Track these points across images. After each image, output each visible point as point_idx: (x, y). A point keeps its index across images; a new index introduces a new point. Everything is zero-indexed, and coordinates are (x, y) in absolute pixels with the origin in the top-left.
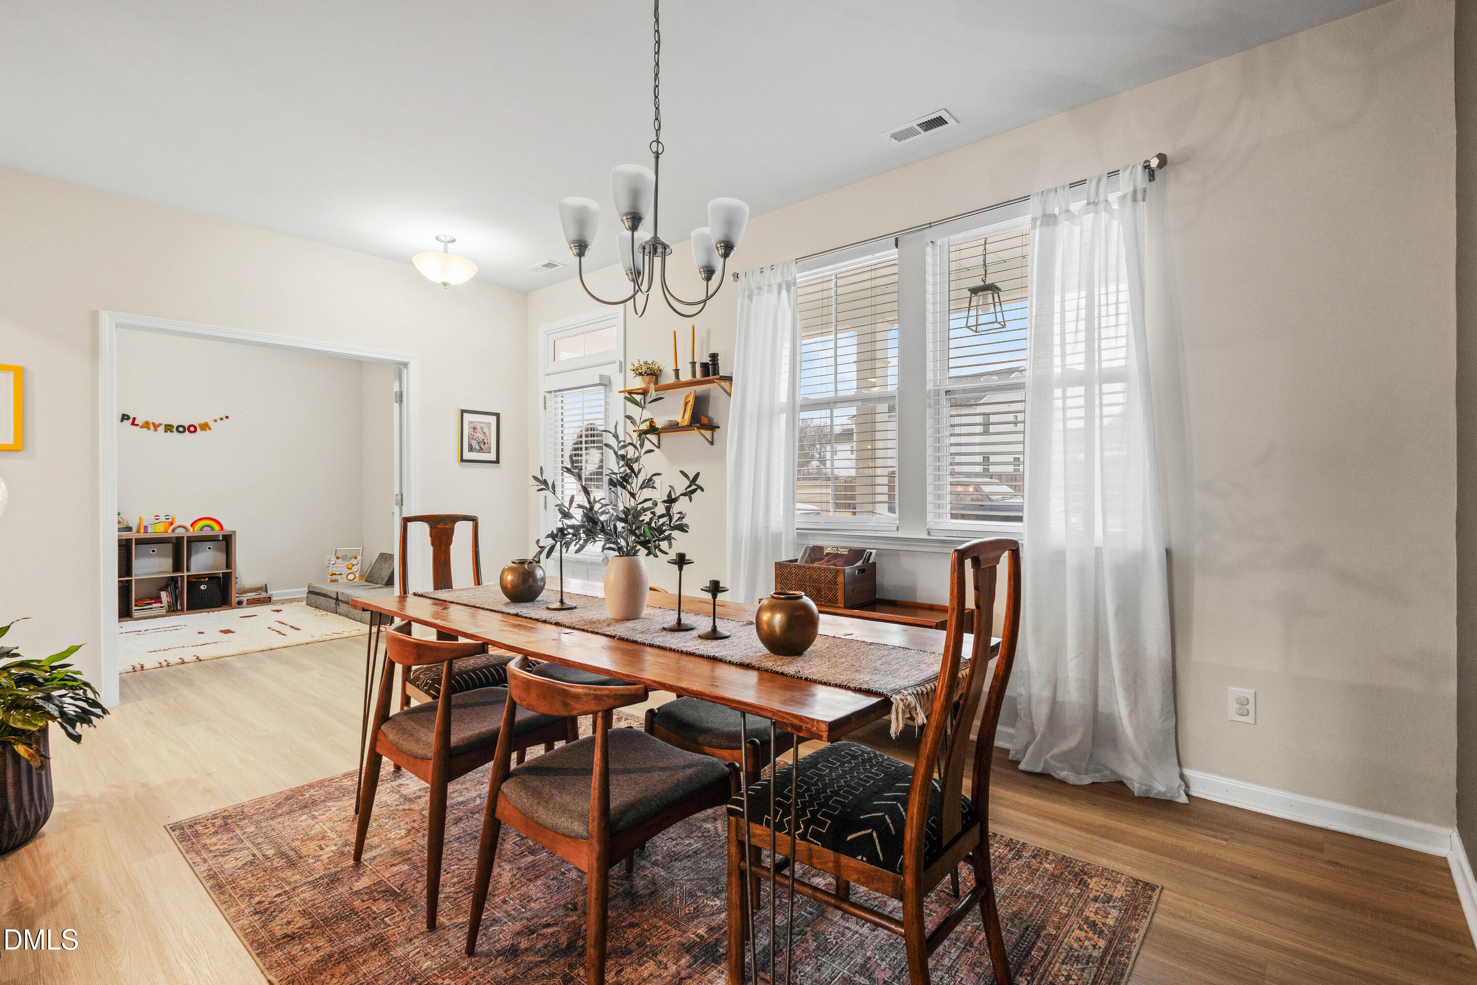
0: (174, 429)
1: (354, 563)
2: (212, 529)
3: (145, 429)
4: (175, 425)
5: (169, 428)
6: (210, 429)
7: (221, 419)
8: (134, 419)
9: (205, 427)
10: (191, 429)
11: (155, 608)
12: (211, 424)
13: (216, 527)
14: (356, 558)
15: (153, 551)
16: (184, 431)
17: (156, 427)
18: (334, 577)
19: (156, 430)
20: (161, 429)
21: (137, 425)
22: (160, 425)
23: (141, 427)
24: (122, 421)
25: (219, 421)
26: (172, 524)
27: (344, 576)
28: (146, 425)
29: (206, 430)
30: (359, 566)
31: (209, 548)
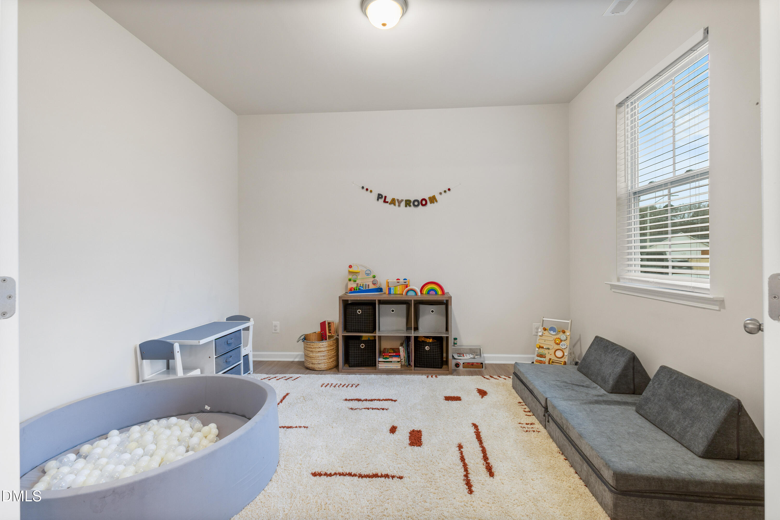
0: (412, 204)
1: (562, 338)
2: (436, 293)
3: (392, 205)
4: (412, 200)
5: (408, 203)
6: (437, 201)
7: (445, 192)
8: (385, 197)
9: (433, 200)
10: (423, 203)
11: (394, 362)
12: (438, 197)
13: (439, 292)
14: (564, 332)
15: (393, 311)
16: (418, 205)
17: (400, 202)
18: (541, 351)
19: (399, 206)
20: (403, 204)
21: (387, 202)
22: (402, 200)
23: (390, 204)
24: (378, 200)
25: (443, 193)
26: (407, 287)
27: (552, 352)
28: (393, 202)
29: (434, 203)
30: (567, 342)
31: (432, 311)
